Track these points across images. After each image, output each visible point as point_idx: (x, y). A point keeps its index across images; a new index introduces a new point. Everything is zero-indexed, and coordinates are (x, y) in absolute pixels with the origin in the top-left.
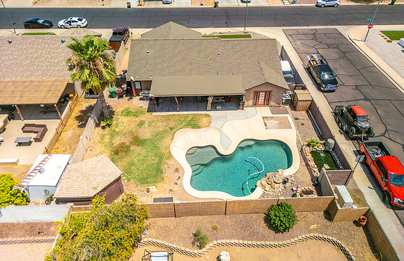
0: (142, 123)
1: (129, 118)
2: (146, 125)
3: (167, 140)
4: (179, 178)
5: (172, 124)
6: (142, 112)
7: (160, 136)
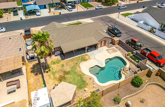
0: (63, 65)
1: (56, 65)
2: (65, 65)
3: (78, 69)
4: (93, 81)
5: (76, 62)
6: (60, 61)
7: (74, 68)
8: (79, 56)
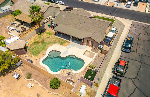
0: (49, 37)
1: (47, 35)
3: (50, 45)
4: (42, 57)
5: (56, 41)
8: (65, 39)
